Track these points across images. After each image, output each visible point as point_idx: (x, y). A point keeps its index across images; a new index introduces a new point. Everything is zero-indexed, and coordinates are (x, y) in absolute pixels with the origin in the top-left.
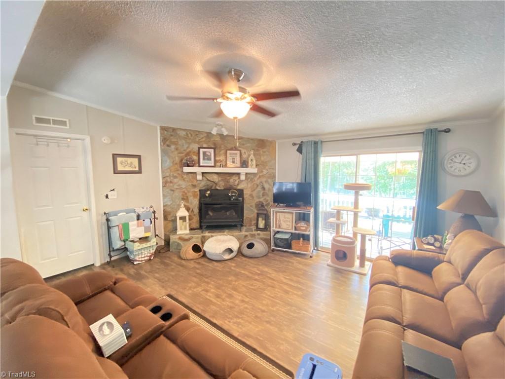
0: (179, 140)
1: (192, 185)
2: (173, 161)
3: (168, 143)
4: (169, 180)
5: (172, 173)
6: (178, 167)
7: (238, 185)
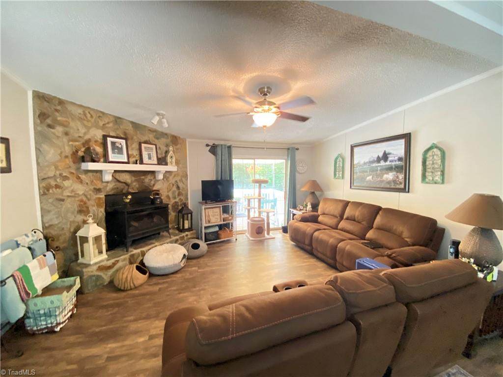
0: (70, 119)
1: (95, 189)
2: (61, 153)
3: (49, 121)
4: (53, 183)
5: (58, 173)
6: (69, 161)
7: (154, 185)
